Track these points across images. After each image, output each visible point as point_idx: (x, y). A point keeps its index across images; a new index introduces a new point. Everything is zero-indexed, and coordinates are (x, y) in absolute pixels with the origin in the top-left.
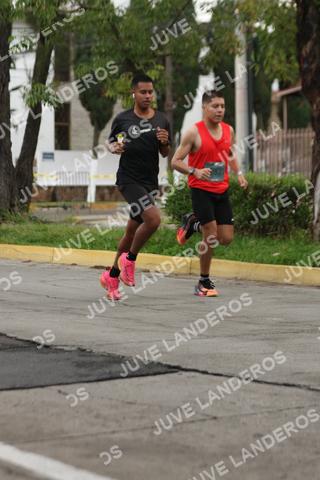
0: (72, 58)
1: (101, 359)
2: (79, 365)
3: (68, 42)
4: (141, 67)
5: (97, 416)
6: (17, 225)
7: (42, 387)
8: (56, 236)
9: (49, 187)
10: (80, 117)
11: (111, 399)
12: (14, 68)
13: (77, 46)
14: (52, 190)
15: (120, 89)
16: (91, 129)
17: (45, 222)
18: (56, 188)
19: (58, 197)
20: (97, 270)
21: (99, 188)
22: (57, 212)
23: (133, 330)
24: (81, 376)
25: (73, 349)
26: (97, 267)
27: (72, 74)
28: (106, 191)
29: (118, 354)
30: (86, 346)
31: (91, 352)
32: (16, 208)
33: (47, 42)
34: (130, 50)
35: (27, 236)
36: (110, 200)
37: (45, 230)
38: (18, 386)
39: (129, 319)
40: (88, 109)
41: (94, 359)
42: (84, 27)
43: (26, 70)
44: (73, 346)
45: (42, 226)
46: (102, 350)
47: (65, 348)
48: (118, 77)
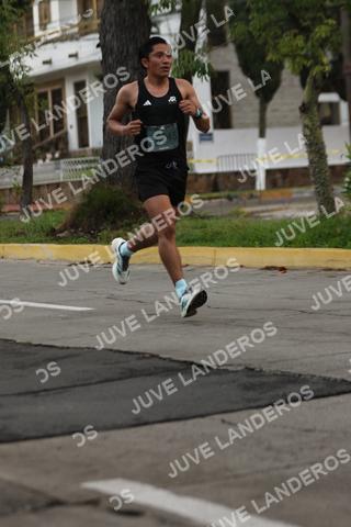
1: (273, 379)
2: (247, 388)
4: (308, 23)
5: (269, 448)
7: (202, 416)
8: (218, 233)
9: (209, 175)
11: (285, 427)
14: (213, 177)
15: (284, 50)
16: (256, 102)
17: (203, 218)
18: (217, 174)
19: (221, 186)
20: (269, 272)
21: (269, 172)
22: (221, 205)
23: (312, 342)
24: (249, 400)
25: (239, 368)
26: (268, 268)
27: (229, 36)
28: (278, 175)
29: (293, 371)
30: (255, 365)
31: (261, 371)
34: (293, 3)
35: (182, 236)
36: (284, 187)
37: (204, 227)
38: (173, 416)
39: (306, 329)
41: (264, 380)
44: (240, 365)
45: (200, 222)
46: (274, 368)
47: (231, 368)
48: (281, 37)
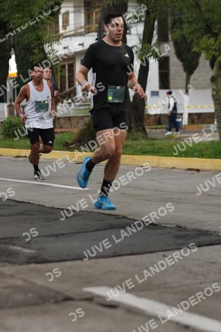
0: (170, 25)
1: (192, 233)
2: (177, 237)
3: (166, 14)
4: (217, 31)
5: (190, 272)
6: (134, 142)
7: (152, 252)
8: (161, 149)
9: (156, 115)
10: (176, 66)
11: (199, 260)
12: (130, 33)
13: (173, 17)
14: (158, 117)
15: (203, 46)
16: (184, 75)
17: (153, 139)
18: (160, 115)
19: (163, 122)
20: (190, 172)
21: (190, 115)
22: (162, 132)
23: (215, 212)
24: (179, 245)
25: (173, 226)
26: (189, 169)
27: (170, 36)
28: (195, 117)
29: (204, 229)
30: (182, 224)
31: (186, 228)
32: (133, 130)
33: (152, 15)
34: (209, 19)
35: (141, 149)
36: (198, 123)
37: (153, 145)
38: (135, 252)
39: (210, 205)
40: (182, 61)
41: (187, 233)
42: (177, 4)
43: (138, 35)
44: (173, 224)
45: (151, 142)
46: (193, 227)
47: (167, 226)
48: (201, 38)
